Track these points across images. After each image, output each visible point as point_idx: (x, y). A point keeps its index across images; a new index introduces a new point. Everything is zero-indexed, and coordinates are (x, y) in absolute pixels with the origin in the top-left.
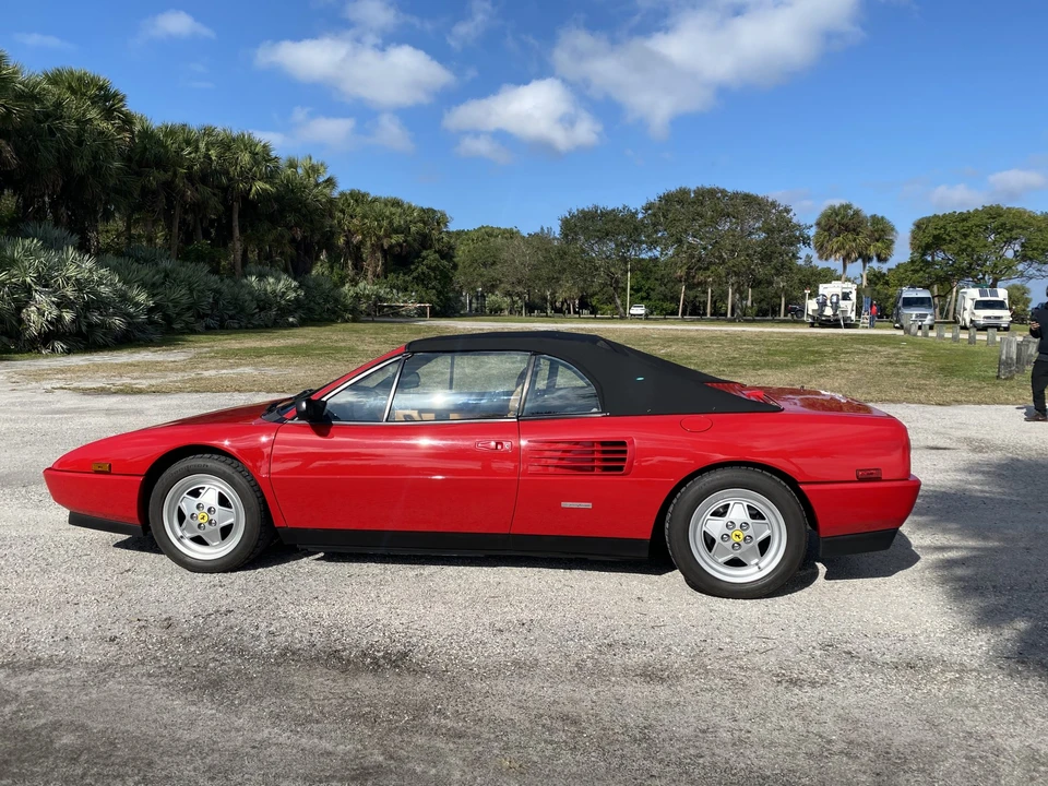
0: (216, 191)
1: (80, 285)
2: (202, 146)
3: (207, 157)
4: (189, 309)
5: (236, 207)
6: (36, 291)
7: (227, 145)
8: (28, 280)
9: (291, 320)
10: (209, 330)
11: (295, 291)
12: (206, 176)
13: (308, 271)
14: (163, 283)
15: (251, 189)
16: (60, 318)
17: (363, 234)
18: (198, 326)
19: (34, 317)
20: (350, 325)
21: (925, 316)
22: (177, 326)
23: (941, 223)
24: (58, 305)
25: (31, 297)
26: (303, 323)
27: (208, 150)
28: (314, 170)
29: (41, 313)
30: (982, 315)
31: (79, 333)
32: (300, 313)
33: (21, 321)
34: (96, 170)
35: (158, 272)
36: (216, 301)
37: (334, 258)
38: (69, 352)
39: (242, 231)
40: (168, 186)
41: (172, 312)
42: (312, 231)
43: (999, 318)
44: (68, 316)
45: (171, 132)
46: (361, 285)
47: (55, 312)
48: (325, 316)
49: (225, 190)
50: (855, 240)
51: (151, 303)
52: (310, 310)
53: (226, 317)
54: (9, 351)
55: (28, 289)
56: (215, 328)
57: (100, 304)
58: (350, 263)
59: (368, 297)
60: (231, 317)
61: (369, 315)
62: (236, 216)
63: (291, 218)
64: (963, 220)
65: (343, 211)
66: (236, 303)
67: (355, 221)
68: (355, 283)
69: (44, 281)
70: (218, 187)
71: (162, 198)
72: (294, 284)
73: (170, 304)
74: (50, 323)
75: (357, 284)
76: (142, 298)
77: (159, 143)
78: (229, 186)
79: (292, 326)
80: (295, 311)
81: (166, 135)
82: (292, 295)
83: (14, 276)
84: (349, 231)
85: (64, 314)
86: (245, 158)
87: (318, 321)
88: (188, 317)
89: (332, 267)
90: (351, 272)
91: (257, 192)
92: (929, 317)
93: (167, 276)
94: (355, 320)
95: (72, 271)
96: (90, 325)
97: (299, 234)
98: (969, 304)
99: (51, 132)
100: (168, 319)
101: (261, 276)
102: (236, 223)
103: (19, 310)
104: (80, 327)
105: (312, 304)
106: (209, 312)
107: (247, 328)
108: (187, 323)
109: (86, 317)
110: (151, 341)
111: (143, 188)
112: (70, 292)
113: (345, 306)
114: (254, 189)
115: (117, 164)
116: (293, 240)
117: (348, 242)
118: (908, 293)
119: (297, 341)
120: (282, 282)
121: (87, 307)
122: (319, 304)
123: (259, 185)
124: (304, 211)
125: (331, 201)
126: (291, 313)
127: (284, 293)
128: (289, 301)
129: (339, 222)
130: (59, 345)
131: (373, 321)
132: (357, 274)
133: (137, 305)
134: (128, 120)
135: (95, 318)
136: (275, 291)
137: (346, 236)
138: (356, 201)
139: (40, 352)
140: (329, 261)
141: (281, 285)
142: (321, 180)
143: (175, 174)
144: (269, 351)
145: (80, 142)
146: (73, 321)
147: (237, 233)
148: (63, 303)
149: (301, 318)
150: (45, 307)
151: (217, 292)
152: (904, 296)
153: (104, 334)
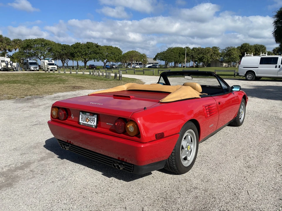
21: (37, 67)
23: (29, 42)
30: (50, 67)
43: (55, 68)
50: (2, 44)
64: (35, 41)
92: (38, 68)
98: (46, 64)
118: (30, 61)
152: (29, 62)
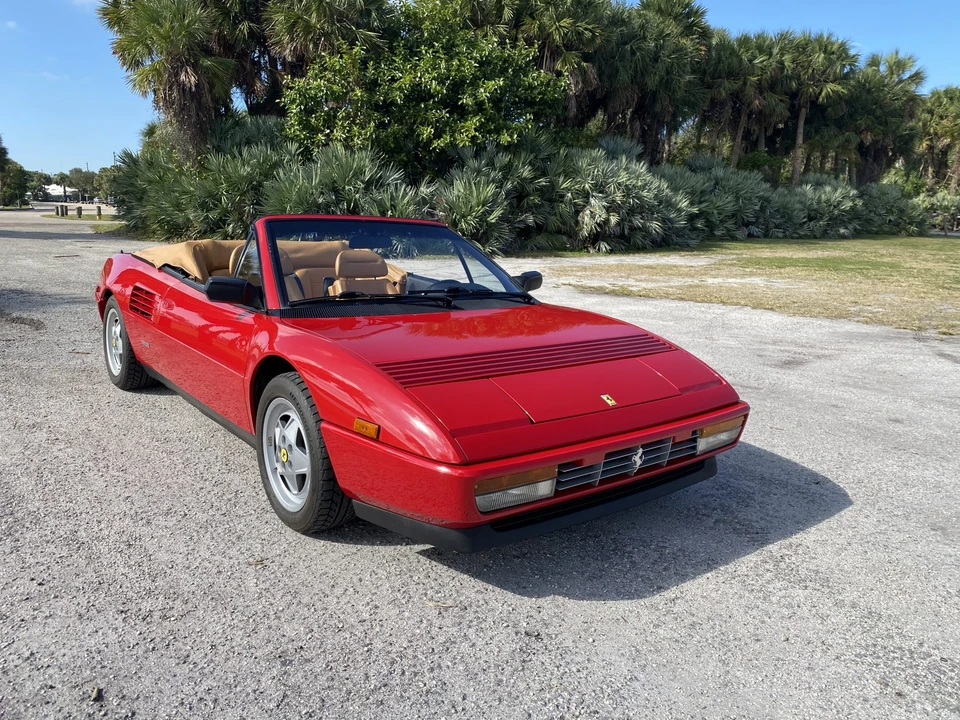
0: (785, 98)
1: (628, 191)
2: (775, 51)
3: (781, 63)
4: (733, 215)
5: (803, 113)
6: (593, 196)
7: (802, 48)
8: (587, 186)
9: (842, 231)
10: (751, 237)
11: (853, 201)
12: (774, 84)
13: (876, 179)
14: (712, 191)
15: (820, 93)
16: (607, 221)
17: (952, 136)
18: (739, 234)
19: (587, 219)
20: (914, 240)
22: (718, 233)
24: (608, 210)
25: (587, 202)
26: (857, 235)
27: (783, 55)
28: (899, 65)
29: (592, 214)
31: (622, 236)
32: (856, 224)
33: (577, 223)
34: (666, 84)
35: (709, 179)
36: (762, 209)
37: (912, 166)
38: (612, 252)
39: (807, 137)
40: (736, 97)
41: (715, 218)
42: (885, 134)
44: (614, 219)
45: (744, 41)
46: (940, 195)
47: (604, 216)
48: (886, 228)
49: (794, 95)
51: (695, 210)
52: (869, 221)
53: (772, 225)
54: (565, 249)
55: (586, 196)
56: (759, 237)
57: (642, 209)
58: (930, 170)
59: (946, 209)
60: (777, 227)
61: (942, 229)
62: (801, 123)
63: (862, 122)
65: (931, 112)
66: (785, 213)
67: (944, 122)
68: (932, 192)
69: (600, 187)
70: (786, 94)
71: (728, 110)
72: (854, 192)
73: (715, 212)
74: (599, 225)
75: (935, 193)
76: (684, 204)
77: (733, 52)
78: (798, 90)
79: (843, 237)
80: (850, 221)
81: (740, 45)
82: (848, 205)
83: (577, 183)
84: (936, 134)
85: (611, 218)
86: (819, 58)
87: (877, 233)
88: (730, 224)
89: (907, 175)
90: (929, 180)
91: (828, 96)
93: (717, 184)
94: (921, 234)
95: (623, 177)
96: (633, 229)
97: (868, 138)
99: (633, 53)
100: (710, 225)
101: (818, 185)
102: (801, 131)
103: (577, 212)
104: (623, 229)
105: (872, 214)
106: (753, 220)
107: (792, 238)
108: (728, 230)
109: (630, 221)
110: (688, 245)
111: (712, 100)
112: (619, 197)
113: (910, 218)
114: (823, 94)
115: (687, 78)
116: (861, 146)
117: (931, 148)
119: (836, 253)
120: (839, 190)
121: (632, 211)
122: (880, 215)
123: (830, 87)
124: (878, 112)
125: (914, 99)
126: (844, 224)
127: (839, 203)
128: (844, 211)
129: (925, 125)
130: (604, 246)
131: (946, 236)
132: (937, 183)
133: (680, 210)
134: (705, 34)
135: (638, 222)
136: (829, 200)
137: (931, 140)
138: (951, 99)
139: (589, 252)
140: (905, 169)
141: (840, 194)
142: (906, 75)
143: (745, 84)
144: (794, 263)
145: (656, 59)
146: (618, 224)
147: (800, 140)
148: (610, 208)
149: (855, 229)
150: (598, 211)
151: (767, 200)
153: (644, 237)
